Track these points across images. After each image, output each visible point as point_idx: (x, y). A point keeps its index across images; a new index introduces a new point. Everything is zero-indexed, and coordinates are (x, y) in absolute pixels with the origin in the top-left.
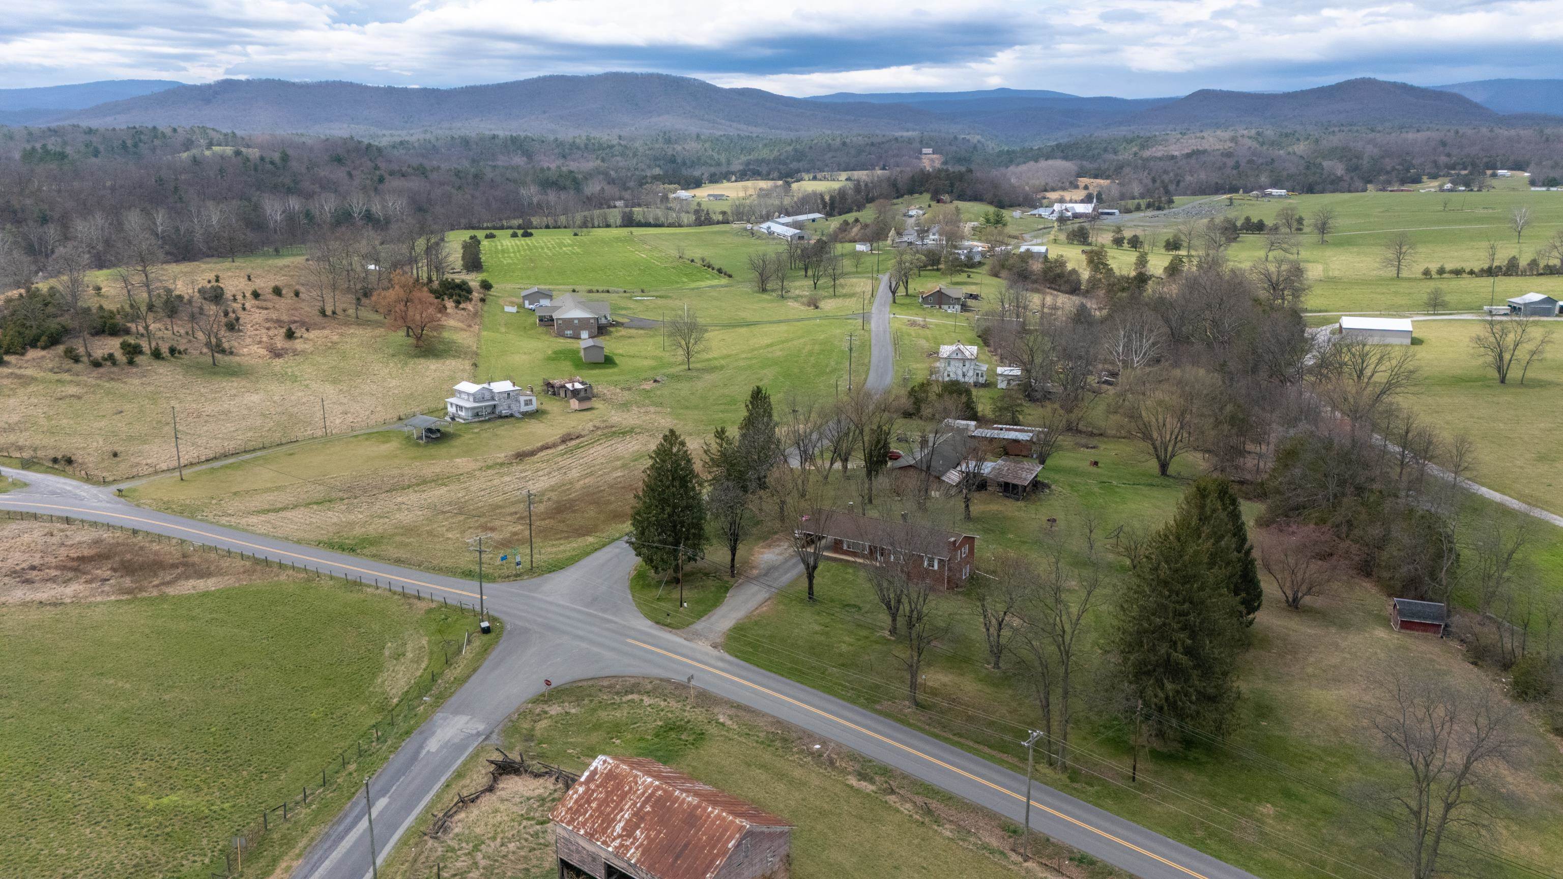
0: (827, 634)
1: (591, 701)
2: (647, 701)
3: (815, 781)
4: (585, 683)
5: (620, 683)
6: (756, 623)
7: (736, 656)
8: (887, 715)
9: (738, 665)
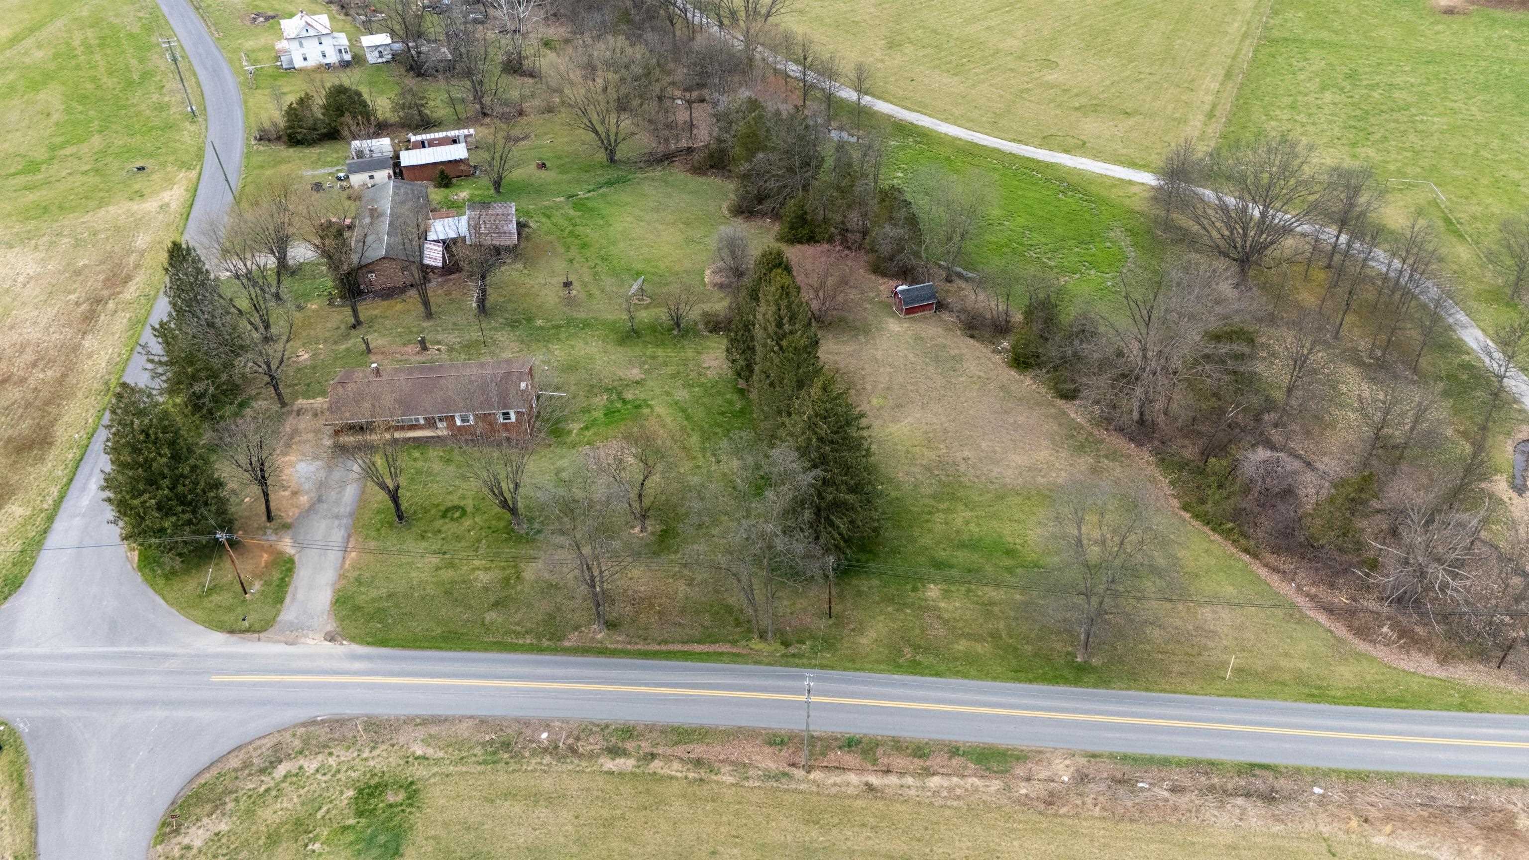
0: (451, 565)
1: (237, 800)
2: (310, 765)
3: (572, 786)
4: (207, 776)
5: (254, 754)
6: (359, 581)
7: (368, 644)
8: (584, 651)
9: (381, 657)
